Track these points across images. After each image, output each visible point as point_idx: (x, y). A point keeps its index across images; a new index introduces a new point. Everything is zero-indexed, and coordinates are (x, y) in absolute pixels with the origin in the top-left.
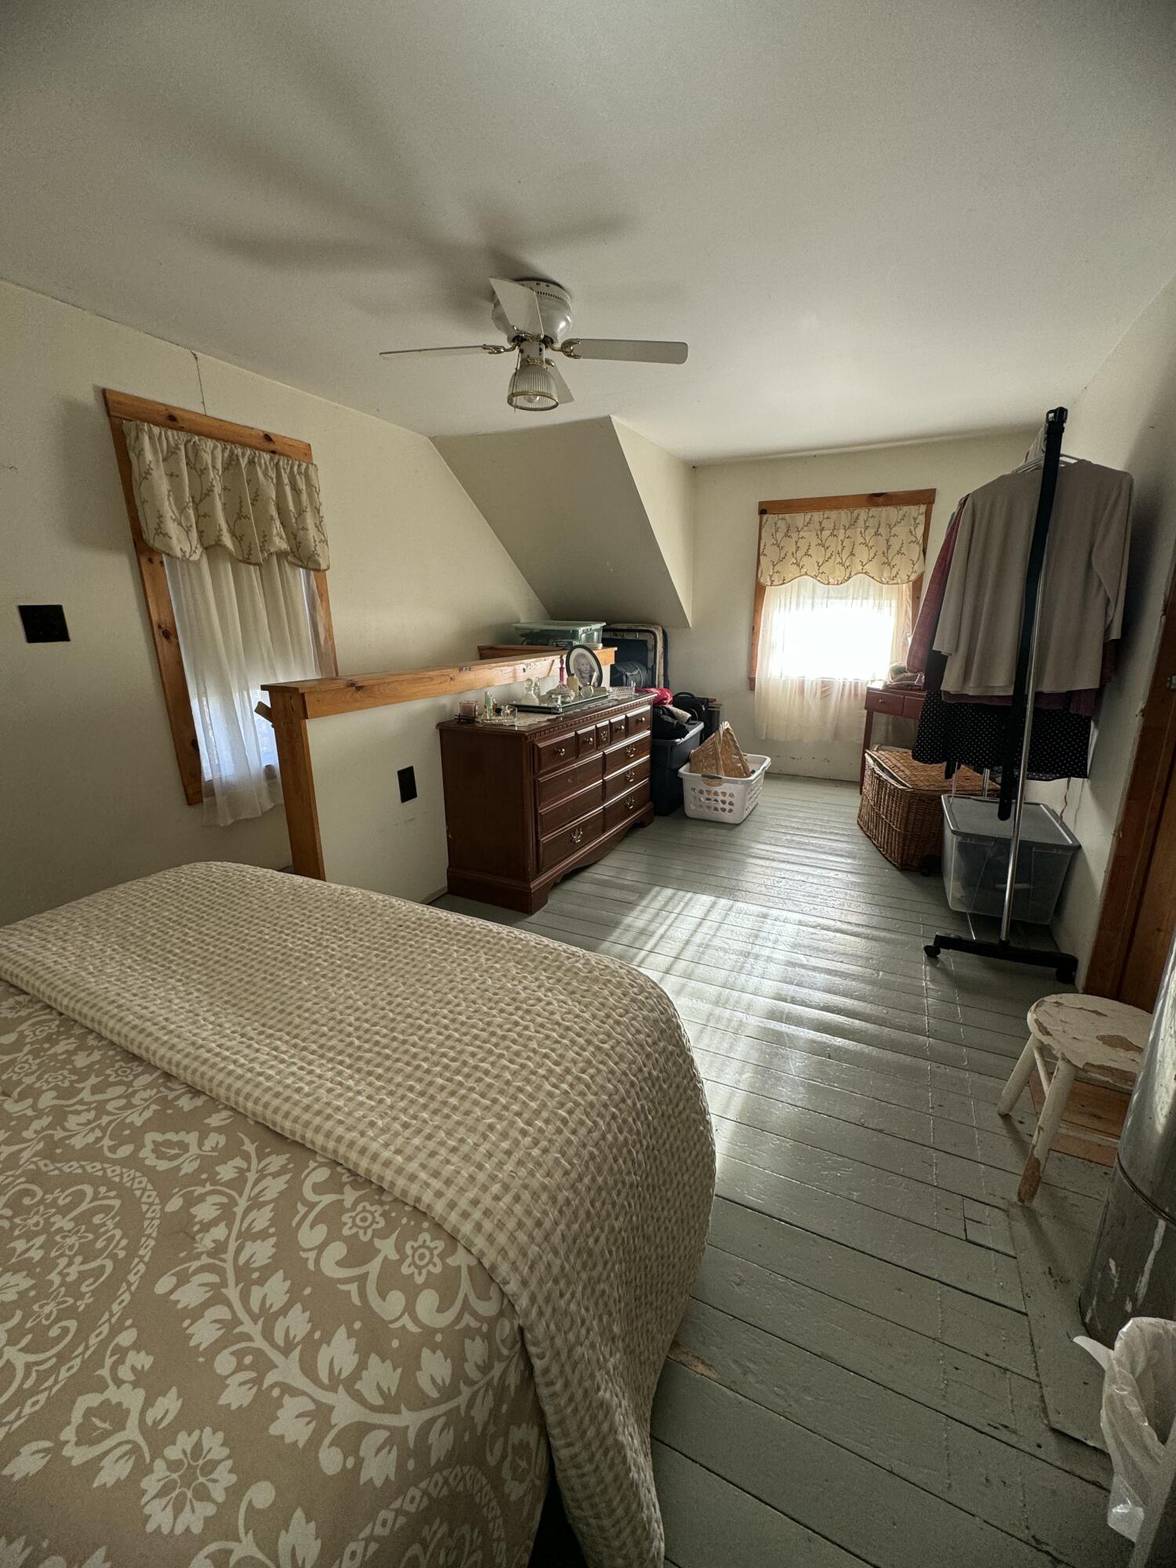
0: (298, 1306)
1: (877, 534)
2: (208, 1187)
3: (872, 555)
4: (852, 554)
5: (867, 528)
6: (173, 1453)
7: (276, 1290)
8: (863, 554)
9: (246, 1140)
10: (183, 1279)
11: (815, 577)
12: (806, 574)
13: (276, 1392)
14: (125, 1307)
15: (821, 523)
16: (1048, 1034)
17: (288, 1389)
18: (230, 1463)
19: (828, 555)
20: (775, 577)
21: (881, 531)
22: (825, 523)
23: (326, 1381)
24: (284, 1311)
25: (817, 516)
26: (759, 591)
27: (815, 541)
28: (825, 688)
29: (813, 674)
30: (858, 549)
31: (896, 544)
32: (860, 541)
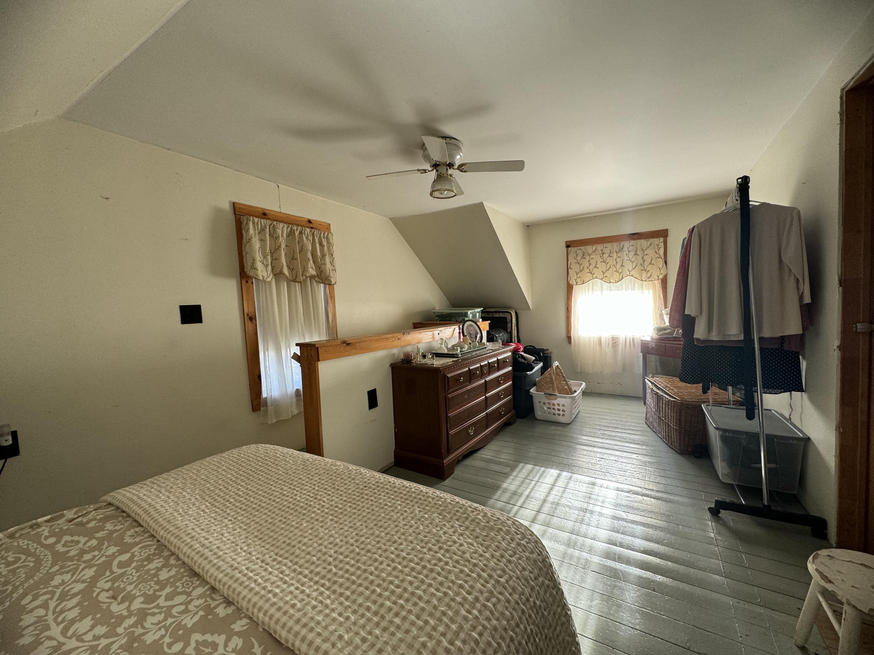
1: (636, 254)
3: (634, 266)
4: (622, 266)
5: (629, 251)
8: (629, 266)
11: (602, 279)
12: (596, 278)
15: (602, 250)
16: (830, 582)
19: (608, 267)
20: (578, 280)
21: (638, 252)
22: (605, 250)
25: (600, 247)
26: (570, 288)
27: (599, 260)
28: (614, 342)
29: (606, 334)
30: (626, 263)
31: (648, 259)
32: (626, 258)
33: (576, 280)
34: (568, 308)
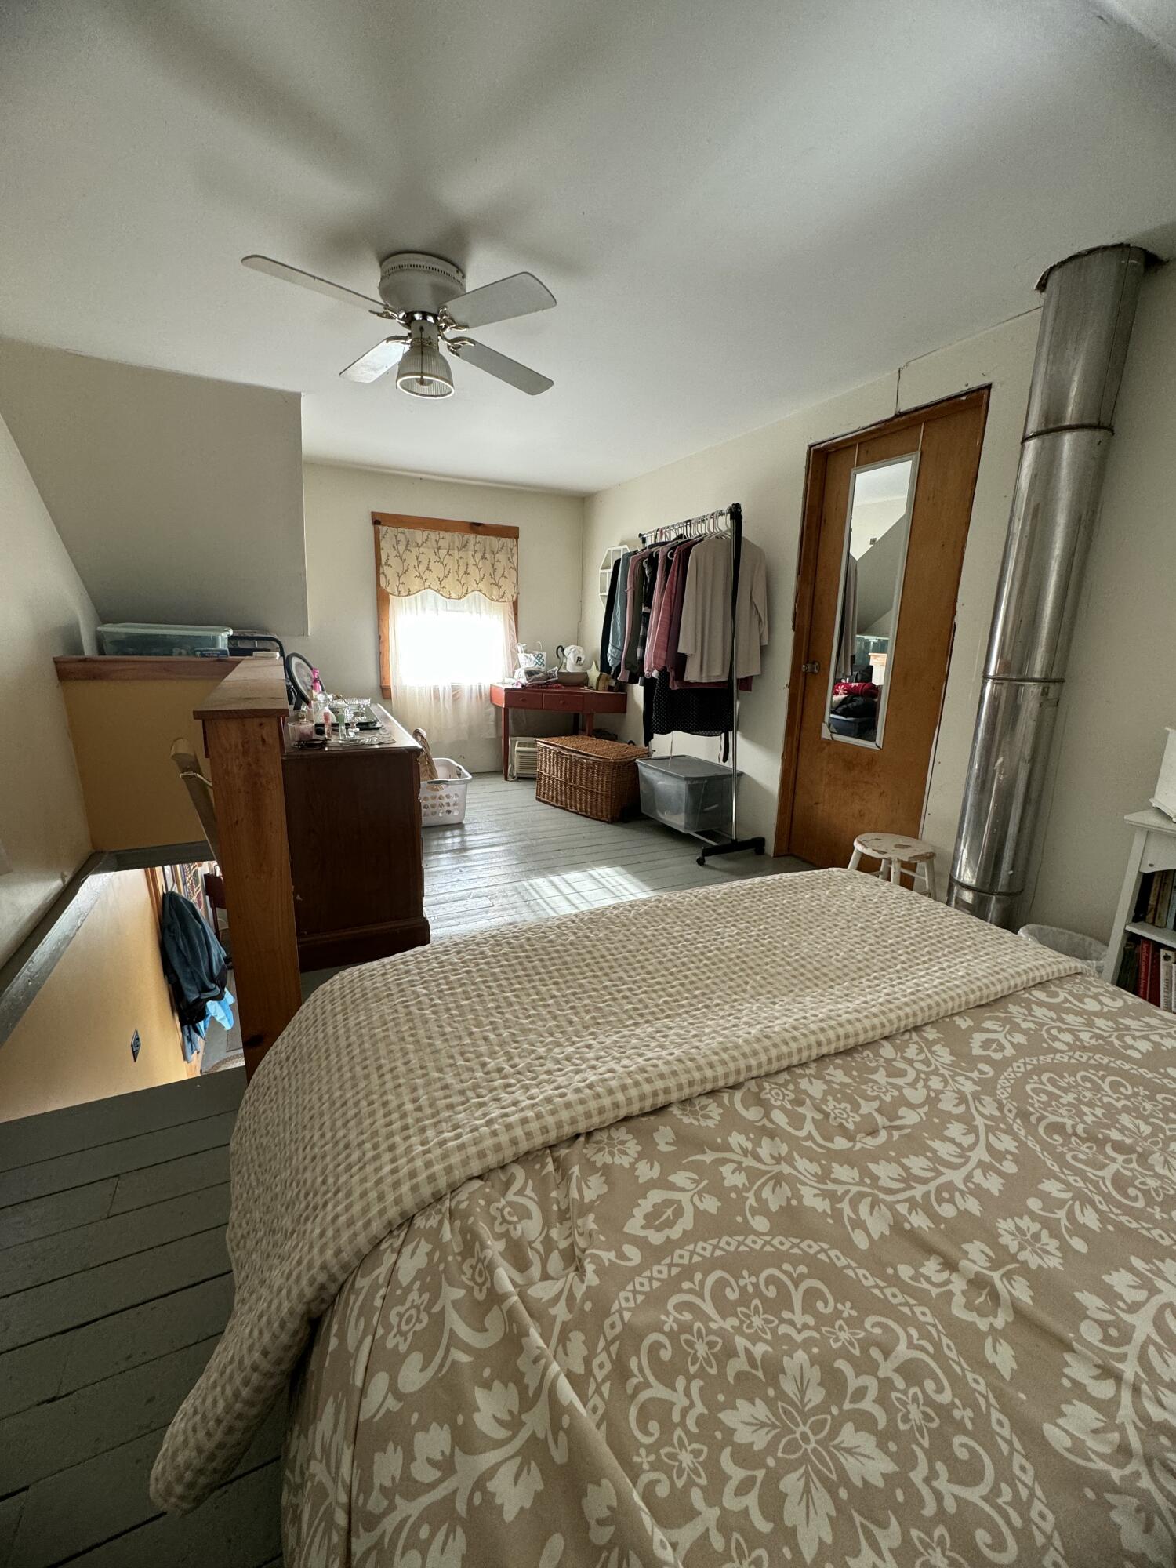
0: (904, 1161)
1: (483, 558)
2: (751, 1195)
3: (481, 576)
4: (466, 573)
5: (476, 551)
6: (1014, 1247)
7: (885, 1172)
8: (475, 574)
9: (698, 1157)
10: (859, 1224)
11: (438, 591)
12: (429, 587)
13: (971, 1185)
14: (871, 1275)
15: (437, 542)
17: (968, 1178)
18: (1016, 1219)
19: (447, 572)
20: (401, 588)
21: (487, 556)
22: (441, 543)
23: (963, 1160)
24: (906, 1169)
25: (434, 535)
26: (382, 600)
27: (433, 558)
28: (456, 693)
29: (444, 681)
30: (472, 569)
31: (500, 567)
32: (472, 562)
34: (380, 637)
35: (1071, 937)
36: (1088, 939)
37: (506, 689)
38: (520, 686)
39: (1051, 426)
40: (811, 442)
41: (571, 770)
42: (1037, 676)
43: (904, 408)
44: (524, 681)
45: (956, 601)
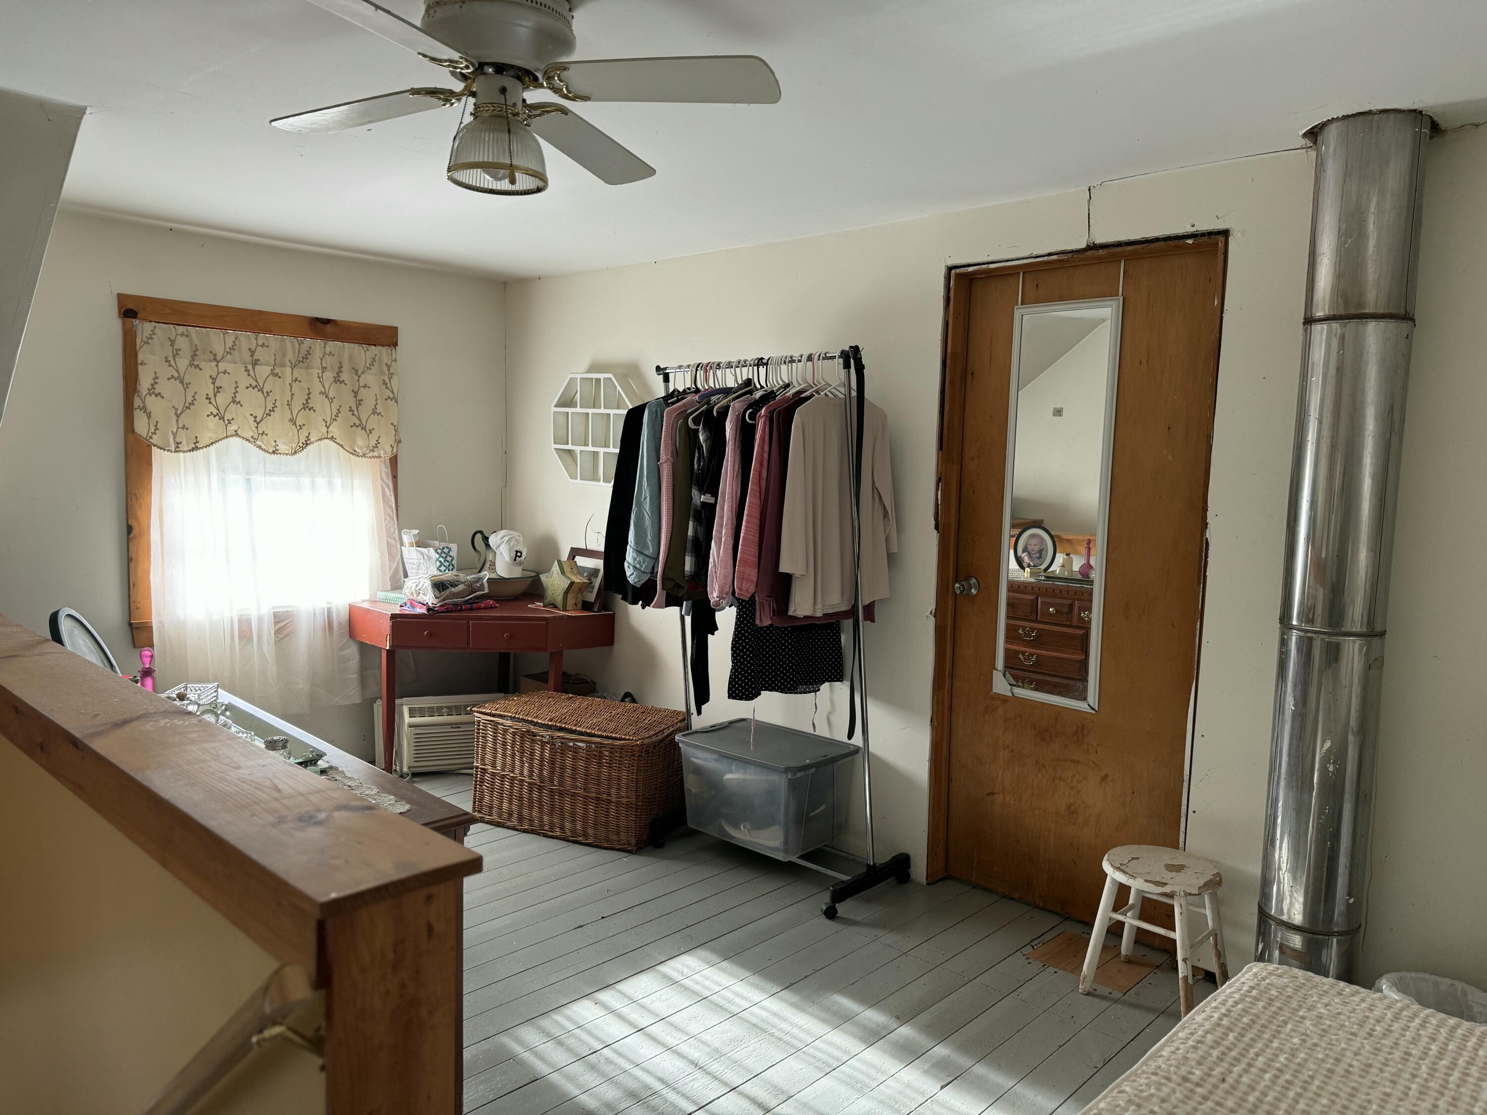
1: (337, 380)
3: (335, 412)
4: (306, 406)
5: (324, 369)
8: (323, 408)
11: (253, 440)
12: (236, 434)
15: (252, 353)
16: (1165, 884)
19: (270, 406)
20: (182, 436)
21: (344, 376)
22: (260, 353)
25: (246, 339)
27: (245, 381)
28: (283, 626)
29: (259, 605)
30: (318, 401)
31: (368, 396)
32: (318, 388)
33: (175, 435)
34: (130, 529)
35: (1436, 984)
36: (1460, 985)
37: (393, 617)
38: (423, 611)
39: (1353, 311)
40: (951, 263)
41: (552, 762)
42: (1357, 629)
43: (1101, 238)
44: (430, 598)
45: (1205, 509)
